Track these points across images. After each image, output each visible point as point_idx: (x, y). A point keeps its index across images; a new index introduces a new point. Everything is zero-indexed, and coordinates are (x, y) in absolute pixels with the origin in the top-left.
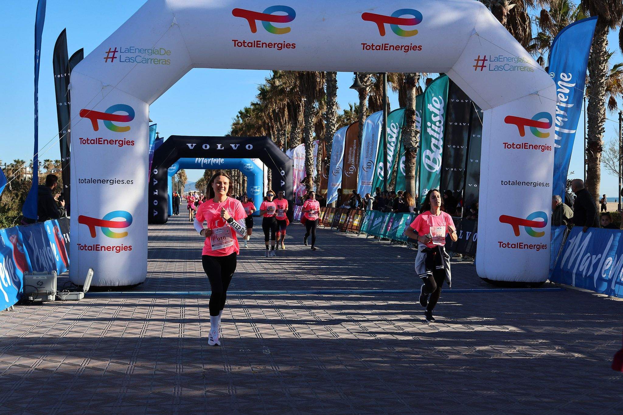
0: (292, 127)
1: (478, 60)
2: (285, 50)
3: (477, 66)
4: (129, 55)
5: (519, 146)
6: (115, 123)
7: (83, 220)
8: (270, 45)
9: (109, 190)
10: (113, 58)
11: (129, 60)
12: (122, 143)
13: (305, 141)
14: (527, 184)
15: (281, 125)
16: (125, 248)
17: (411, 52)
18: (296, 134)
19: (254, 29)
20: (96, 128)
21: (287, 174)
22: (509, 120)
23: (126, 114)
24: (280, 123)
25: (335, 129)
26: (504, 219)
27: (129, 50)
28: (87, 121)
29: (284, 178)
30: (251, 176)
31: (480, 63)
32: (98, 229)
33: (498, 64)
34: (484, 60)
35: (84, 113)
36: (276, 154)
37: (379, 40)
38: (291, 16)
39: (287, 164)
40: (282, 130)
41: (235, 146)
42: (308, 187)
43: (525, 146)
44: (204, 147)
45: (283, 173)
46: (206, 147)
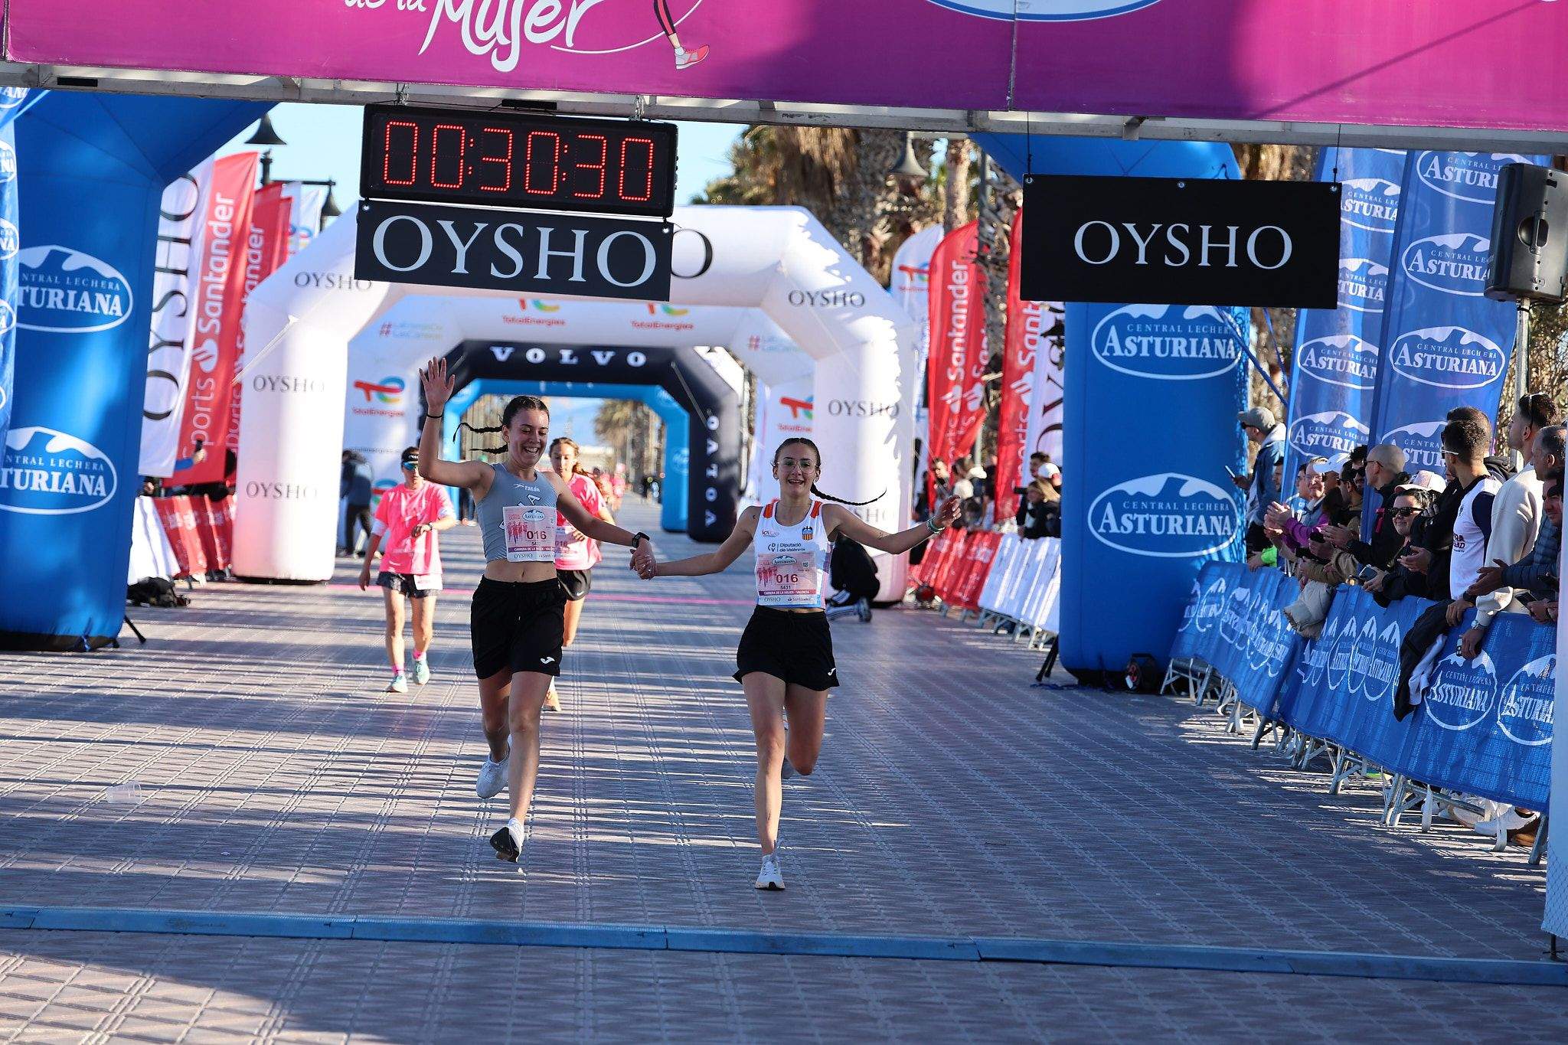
1: (751, 339)
3: (751, 346)
4: (403, 330)
6: (388, 395)
8: (539, 322)
10: (388, 332)
11: (402, 335)
17: (683, 331)
20: (369, 398)
22: (785, 401)
23: (395, 385)
27: (402, 326)
34: (758, 340)
36: (700, 377)
39: (724, 402)
41: (605, 357)
43: (797, 428)
44: (530, 355)
45: (714, 423)
46: (536, 356)
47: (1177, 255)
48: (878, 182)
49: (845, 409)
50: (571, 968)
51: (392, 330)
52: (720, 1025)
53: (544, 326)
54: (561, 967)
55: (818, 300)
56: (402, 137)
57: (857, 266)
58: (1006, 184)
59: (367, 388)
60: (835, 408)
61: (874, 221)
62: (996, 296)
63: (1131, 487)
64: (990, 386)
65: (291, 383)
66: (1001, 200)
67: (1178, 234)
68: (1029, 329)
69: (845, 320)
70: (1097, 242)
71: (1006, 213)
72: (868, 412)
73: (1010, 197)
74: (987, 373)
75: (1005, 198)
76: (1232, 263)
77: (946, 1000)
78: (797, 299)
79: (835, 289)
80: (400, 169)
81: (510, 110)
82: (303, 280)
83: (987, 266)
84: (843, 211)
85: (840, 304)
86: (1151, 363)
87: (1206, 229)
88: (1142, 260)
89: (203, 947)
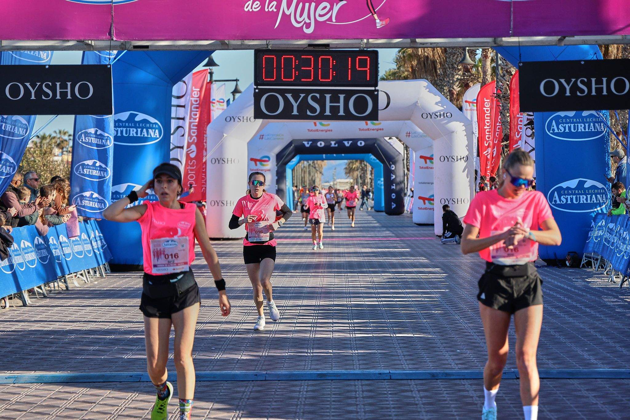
1: (407, 133)
2: (328, 132)
3: (406, 136)
4: (268, 137)
6: (263, 163)
8: (322, 131)
10: (262, 138)
11: (268, 139)
14: (428, 183)
17: (379, 131)
20: (256, 165)
22: (421, 157)
23: (267, 159)
26: (420, 198)
27: (268, 135)
29: (394, 172)
31: (408, 135)
34: (409, 133)
36: (387, 149)
37: (366, 127)
39: (397, 158)
43: (427, 168)
44: (319, 144)
45: (393, 167)
46: (321, 144)
47: (582, 91)
48: (455, 67)
49: (446, 159)
50: (353, 388)
51: (264, 137)
52: (414, 409)
53: (324, 132)
54: (349, 388)
55: (433, 116)
56: (269, 62)
57: (448, 101)
58: (506, 65)
59: (255, 160)
60: (442, 159)
61: (453, 83)
62: (505, 110)
63: (564, 185)
64: (504, 147)
65: (226, 161)
66: (505, 72)
67: (582, 82)
68: (519, 123)
69: (444, 123)
70: (549, 88)
71: (507, 77)
72: (456, 160)
73: (509, 70)
74: (503, 142)
75: (507, 71)
76: (605, 93)
77: (504, 395)
78: (425, 116)
79: (440, 111)
80: (269, 74)
81: (311, 48)
82: (228, 119)
83: (501, 99)
84: (441, 80)
85: (442, 117)
86: (570, 135)
87: (593, 80)
88: (568, 94)
89: (207, 386)
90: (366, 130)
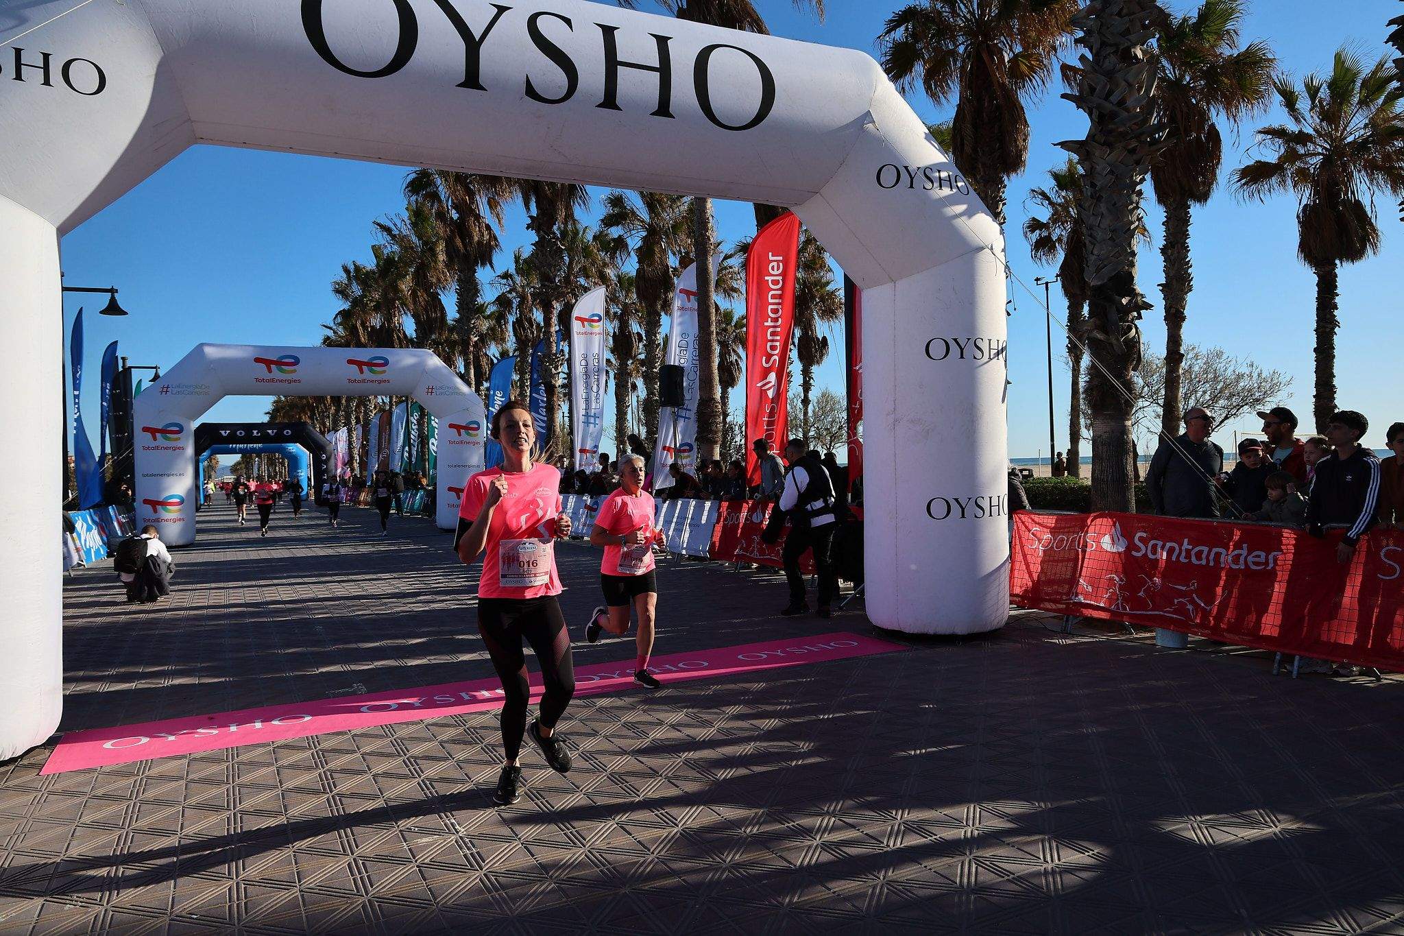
0: (335, 410)
3: (428, 392)
4: (179, 389)
5: (458, 443)
6: (169, 435)
7: (146, 502)
8: (282, 380)
9: (168, 481)
10: (167, 391)
11: (179, 392)
12: (175, 449)
13: (348, 423)
15: (326, 408)
16: (180, 520)
18: (340, 417)
19: (270, 371)
20: (155, 439)
21: (328, 458)
22: (451, 426)
24: (325, 405)
25: (373, 415)
26: (450, 489)
27: (178, 385)
28: (149, 435)
29: (327, 461)
30: (294, 461)
31: (430, 390)
32: (159, 507)
33: (442, 391)
34: (432, 389)
35: (146, 429)
36: (318, 439)
37: (359, 377)
38: (296, 362)
39: (330, 448)
40: (326, 412)
41: (273, 432)
42: (352, 470)
46: (241, 433)
49: (954, 348)
51: (169, 389)
53: (286, 385)
59: (153, 431)
60: (937, 349)
78: (888, 176)
90: (359, 382)
